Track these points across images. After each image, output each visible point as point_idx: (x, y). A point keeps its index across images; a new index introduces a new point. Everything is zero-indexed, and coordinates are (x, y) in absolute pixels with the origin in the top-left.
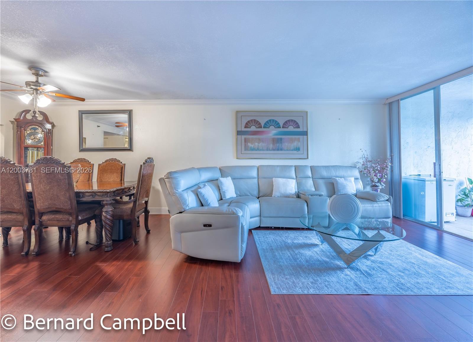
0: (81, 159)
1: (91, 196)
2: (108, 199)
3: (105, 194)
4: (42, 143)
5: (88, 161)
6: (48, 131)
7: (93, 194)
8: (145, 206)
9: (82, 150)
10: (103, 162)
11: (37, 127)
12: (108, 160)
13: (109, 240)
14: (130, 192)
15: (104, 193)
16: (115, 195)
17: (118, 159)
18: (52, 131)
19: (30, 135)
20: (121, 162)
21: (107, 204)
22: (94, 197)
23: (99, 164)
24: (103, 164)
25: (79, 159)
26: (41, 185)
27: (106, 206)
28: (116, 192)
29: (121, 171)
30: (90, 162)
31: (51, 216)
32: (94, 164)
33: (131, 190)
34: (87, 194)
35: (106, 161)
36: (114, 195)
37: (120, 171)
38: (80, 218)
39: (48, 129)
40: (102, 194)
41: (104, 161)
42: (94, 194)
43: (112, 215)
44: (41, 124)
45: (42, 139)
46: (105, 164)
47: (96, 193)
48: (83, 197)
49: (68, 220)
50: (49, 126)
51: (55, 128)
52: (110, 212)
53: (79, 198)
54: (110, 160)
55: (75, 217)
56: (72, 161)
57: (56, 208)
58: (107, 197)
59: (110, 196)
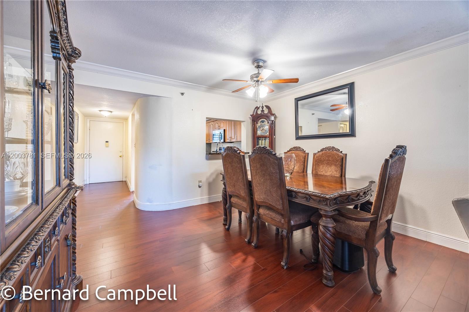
0: (297, 147)
1: (305, 199)
2: (328, 209)
3: (323, 201)
4: (268, 134)
5: (303, 150)
6: (271, 122)
7: (307, 196)
8: (386, 226)
9: (298, 138)
10: (318, 151)
11: (264, 120)
12: (324, 149)
13: (328, 270)
14: (359, 199)
15: (322, 199)
16: (338, 204)
17: (336, 147)
18: (275, 122)
19: (260, 127)
20: (341, 152)
21: (326, 217)
22: (308, 201)
23: (314, 153)
24: (319, 154)
25: (294, 148)
26: (257, 176)
27: (324, 218)
28: (339, 198)
29: (341, 164)
30: (305, 151)
31: (266, 211)
32: (308, 153)
33: (361, 197)
34: (300, 194)
35: (322, 150)
36: (336, 203)
37: (339, 163)
38: (292, 223)
39: (272, 120)
40: (319, 199)
41: (320, 150)
42: (309, 196)
43: (333, 234)
44: (267, 117)
45: (268, 130)
46: (321, 153)
47: (311, 197)
48: (296, 197)
49: (280, 222)
50: (272, 118)
51: (277, 119)
52: (330, 229)
53: (292, 197)
54: (326, 148)
55: (287, 221)
56: (289, 150)
57: (270, 204)
58: (326, 205)
59: (330, 205)
